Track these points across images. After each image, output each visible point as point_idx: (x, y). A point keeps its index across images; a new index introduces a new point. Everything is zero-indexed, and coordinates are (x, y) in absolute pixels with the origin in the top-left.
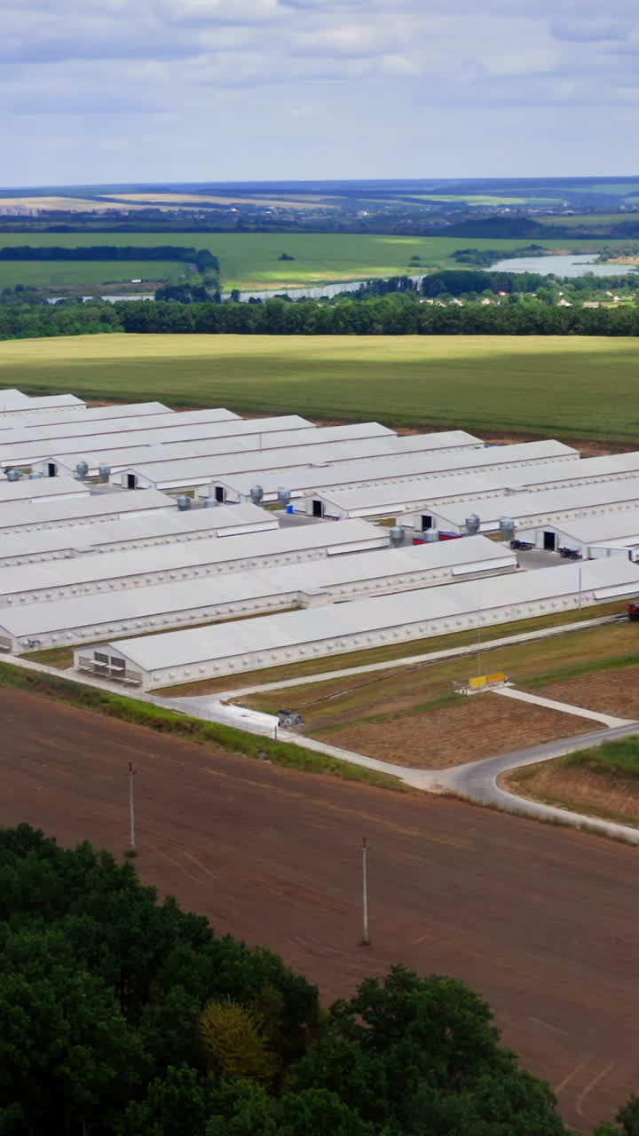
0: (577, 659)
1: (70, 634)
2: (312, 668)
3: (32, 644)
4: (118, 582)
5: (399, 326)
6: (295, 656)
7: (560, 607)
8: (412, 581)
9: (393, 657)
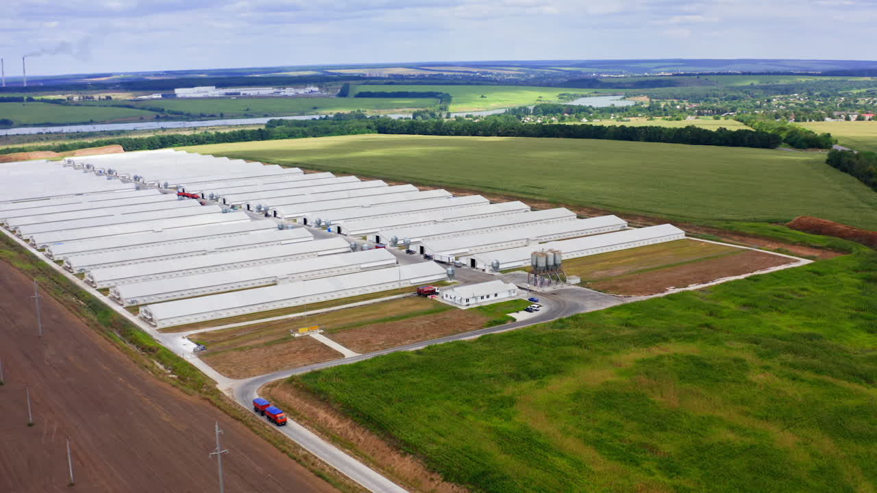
0: (368, 318)
1: (153, 297)
2: (244, 318)
3: (133, 302)
4: (207, 269)
5: (489, 132)
6: (240, 312)
7: (390, 287)
8: (338, 271)
9: (286, 314)
